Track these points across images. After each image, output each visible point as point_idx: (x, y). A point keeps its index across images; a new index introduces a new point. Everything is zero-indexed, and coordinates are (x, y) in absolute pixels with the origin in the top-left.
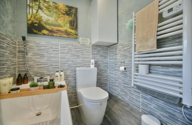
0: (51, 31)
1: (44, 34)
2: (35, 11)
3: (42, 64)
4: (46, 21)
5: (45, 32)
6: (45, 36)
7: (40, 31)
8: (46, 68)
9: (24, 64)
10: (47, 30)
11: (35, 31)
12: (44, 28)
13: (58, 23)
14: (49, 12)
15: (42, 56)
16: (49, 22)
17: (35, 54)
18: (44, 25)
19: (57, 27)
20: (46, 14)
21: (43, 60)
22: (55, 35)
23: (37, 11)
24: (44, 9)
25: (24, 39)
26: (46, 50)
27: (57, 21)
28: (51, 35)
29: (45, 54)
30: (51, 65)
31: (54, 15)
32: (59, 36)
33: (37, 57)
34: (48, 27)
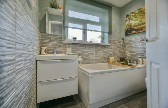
0: (137, 30)
1: (133, 34)
2: (128, 22)
3: (133, 53)
4: (134, 25)
5: (134, 32)
6: (134, 34)
7: (131, 32)
8: (135, 55)
9: (124, 52)
10: (135, 30)
11: (128, 33)
12: (133, 30)
13: (142, 22)
14: (135, 18)
15: (132, 47)
16: (136, 25)
17: (129, 47)
18: (133, 28)
19: (141, 26)
20: (134, 20)
21: (133, 50)
22: (140, 31)
23: (129, 21)
24: (133, 18)
25: (123, 39)
26: (134, 43)
27: (141, 21)
28: (137, 33)
29: (134, 46)
30: (138, 53)
31: (139, 18)
32: (144, 32)
33: (130, 48)
34: (135, 28)
